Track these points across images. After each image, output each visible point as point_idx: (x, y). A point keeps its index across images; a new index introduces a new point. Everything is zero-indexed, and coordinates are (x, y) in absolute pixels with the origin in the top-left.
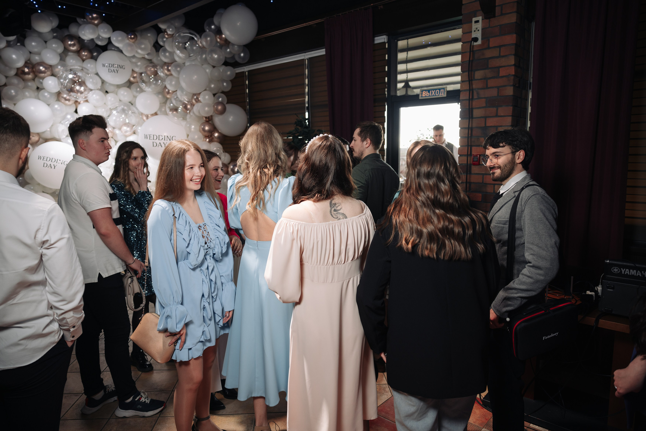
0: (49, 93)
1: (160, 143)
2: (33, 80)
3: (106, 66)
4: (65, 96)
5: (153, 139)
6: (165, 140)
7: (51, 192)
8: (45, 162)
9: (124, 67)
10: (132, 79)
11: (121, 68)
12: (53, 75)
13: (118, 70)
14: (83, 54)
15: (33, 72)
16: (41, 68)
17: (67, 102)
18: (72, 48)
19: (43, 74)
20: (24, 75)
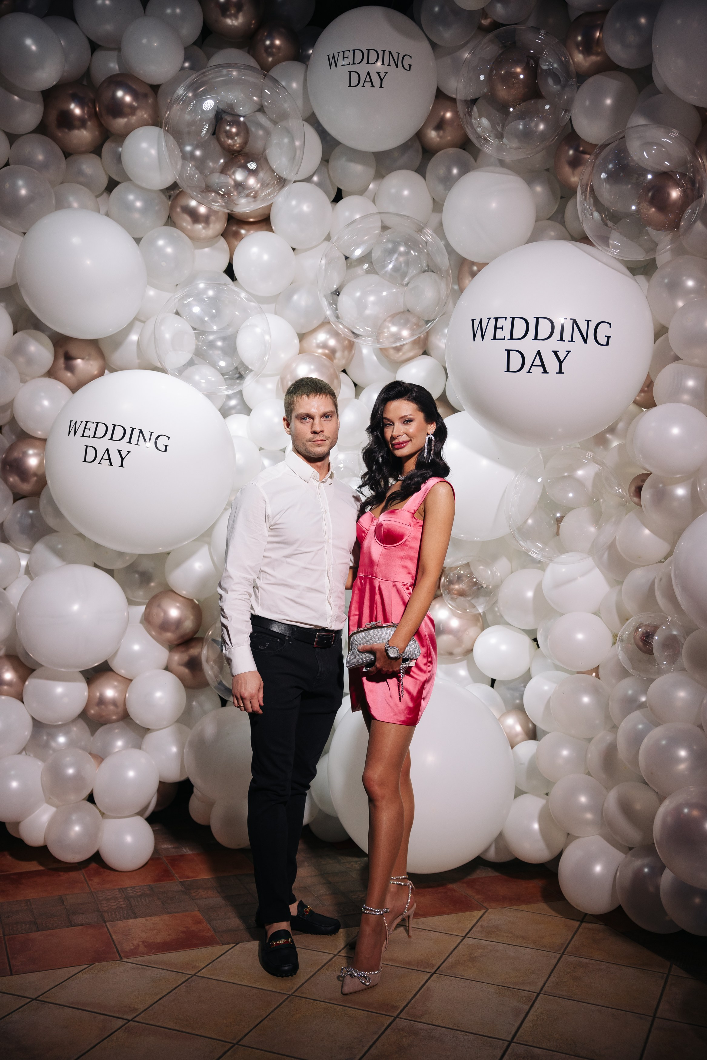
0: (142, 191)
1: (539, 353)
2: (97, 150)
3: (339, 65)
4: (193, 203)
5: (508, 336)
6: (561, 339)
7: (118, 565)
8: (91, 442)
9: (407, 61)
10: (433, 134)
11: (397, 66)
12: (156, 121)
13: (386, 73)
14: (268, 43)
15: (95, 116)
16: (120, 94)
17: (200, 226)
18: (229, 21)
19: (125, 120)
20: (66, 130)
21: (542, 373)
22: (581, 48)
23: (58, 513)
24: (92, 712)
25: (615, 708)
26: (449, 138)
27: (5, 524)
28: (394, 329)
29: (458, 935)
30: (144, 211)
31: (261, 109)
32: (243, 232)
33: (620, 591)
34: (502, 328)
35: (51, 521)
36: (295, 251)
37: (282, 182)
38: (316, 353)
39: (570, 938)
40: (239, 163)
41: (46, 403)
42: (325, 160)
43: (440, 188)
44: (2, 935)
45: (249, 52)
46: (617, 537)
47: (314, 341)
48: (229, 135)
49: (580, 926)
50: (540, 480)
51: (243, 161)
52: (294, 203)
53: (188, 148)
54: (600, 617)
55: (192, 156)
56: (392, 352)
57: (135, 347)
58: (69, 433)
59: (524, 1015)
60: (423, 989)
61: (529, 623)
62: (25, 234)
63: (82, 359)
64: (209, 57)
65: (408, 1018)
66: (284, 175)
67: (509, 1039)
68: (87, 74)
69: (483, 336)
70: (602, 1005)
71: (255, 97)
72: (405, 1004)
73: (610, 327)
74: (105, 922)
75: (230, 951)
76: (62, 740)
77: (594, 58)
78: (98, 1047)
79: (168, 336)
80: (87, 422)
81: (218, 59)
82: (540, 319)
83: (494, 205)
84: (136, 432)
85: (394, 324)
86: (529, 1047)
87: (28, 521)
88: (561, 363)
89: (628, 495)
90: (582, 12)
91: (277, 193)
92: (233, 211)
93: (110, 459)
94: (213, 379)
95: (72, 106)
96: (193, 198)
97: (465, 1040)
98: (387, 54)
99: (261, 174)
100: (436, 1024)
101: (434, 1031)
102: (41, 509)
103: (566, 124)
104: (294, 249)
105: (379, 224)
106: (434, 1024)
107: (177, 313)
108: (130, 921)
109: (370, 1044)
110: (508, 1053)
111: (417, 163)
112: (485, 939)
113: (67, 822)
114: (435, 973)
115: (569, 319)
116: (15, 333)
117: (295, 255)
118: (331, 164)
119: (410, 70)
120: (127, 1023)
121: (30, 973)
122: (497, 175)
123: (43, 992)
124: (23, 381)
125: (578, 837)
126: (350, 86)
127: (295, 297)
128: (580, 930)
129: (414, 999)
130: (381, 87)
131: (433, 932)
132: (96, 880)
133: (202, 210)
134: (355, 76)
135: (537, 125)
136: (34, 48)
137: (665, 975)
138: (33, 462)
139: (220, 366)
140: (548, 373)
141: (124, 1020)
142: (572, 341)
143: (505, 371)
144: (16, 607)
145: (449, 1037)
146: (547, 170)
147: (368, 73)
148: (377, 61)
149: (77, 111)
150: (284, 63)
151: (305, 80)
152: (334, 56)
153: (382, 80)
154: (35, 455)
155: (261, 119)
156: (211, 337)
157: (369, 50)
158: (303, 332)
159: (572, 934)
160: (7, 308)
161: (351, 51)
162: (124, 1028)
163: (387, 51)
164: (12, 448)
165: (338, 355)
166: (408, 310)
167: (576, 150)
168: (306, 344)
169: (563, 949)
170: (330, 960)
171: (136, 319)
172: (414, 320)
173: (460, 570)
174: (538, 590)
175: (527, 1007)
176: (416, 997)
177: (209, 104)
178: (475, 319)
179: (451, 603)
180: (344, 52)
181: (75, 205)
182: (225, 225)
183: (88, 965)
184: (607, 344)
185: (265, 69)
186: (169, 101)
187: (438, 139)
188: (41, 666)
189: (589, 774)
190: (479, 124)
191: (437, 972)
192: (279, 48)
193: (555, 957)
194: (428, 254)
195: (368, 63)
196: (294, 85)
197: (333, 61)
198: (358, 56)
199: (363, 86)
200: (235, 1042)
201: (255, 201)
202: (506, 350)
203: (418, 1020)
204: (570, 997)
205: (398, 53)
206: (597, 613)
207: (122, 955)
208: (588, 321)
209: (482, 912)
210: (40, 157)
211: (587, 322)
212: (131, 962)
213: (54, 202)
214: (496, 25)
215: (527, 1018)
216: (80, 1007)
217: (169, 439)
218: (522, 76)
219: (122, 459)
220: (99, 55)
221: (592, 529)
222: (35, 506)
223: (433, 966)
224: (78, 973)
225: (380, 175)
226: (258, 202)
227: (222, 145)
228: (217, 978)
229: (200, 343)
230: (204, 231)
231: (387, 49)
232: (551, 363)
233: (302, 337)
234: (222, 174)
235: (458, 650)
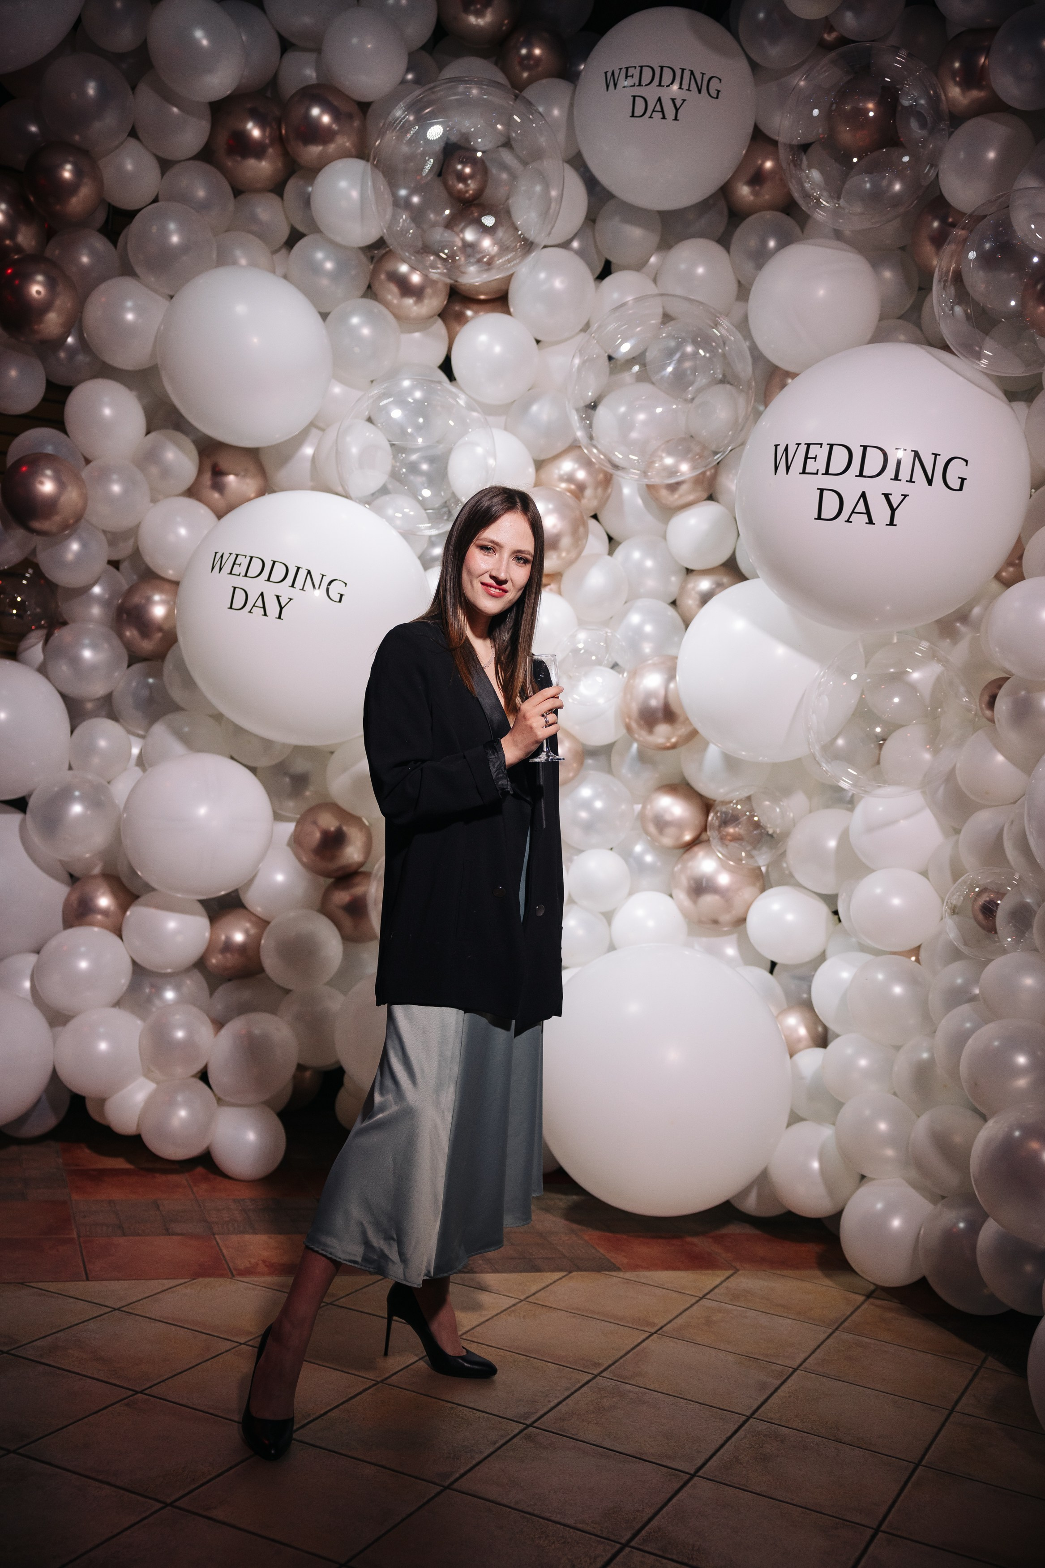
0: (336, 248)
1: (863, 495)
2: (278, 189)
3: (620, 85)
4: (404, 268)
5: (823, 470)
6: (896, 478)
7: (263, 762)
8: (241, 582)
9: (714, 85)
11: (700, 91)
12: (362, 152)
13: (684, 100)
14: (524, 51)
15: (280, 141)
16: (315, 111)
17: (410, 301)
18: (472, 20)
19: (320, 148)
20: (239, 159)
21: (867, 523)
22: (958, 79)
23: (189, 682)
24: (214, 961)
25: (935, 999)
26: (767, 197)
27: (115, 694)
28: (669, 461)
29: (694, 1294)
30: (335, 276)
31: (507, 144)
32: (469, 313)
33: (957, 842)
34: (815, 458)
35: (177, 694)
36: (540, 343)
37: (528, 246)
38: (559, 488)
39: (848, 1313)
40: (471, 216)
41: (183, 531)
42: (591, 219)
43: (749, 266)
44: (75, 1236)
45: (496, 64)
46: (958, 765)
47: (556, 471)
48: (462, 178)
49: (865, 1301)
50: (854, 677)
51: (476, 214)
52: (542, 276)
53: (403, 192)
54: (928, 878)
55: (407, 204)
56: (664, 493)
57: (308, 465)
58: (213, 568)
59: (772, 1390)
60: (637, 1348)
61: (827, 884)
62: (172, 297)
63: (236, 475)
64: (441, 67)
65: (614, 1378)
66: (532, 235)
67: (748, 1414)
68: (273, 83)
69: (788, 468)
70: (882, 1390)
71: (500, 125)
72: (610, 1362)
73: (967, 465)
74: (214, 1234)
75: (379, 1282)
76: (170, 995)
77: (975, 94)
78: (197, 1367)
79: (354, 450)
80: (237, 555)
81: (454, 69)
82: (868, 448)
83: (821, 293)
84: (302, 574)
85: (669, 454)
86: (774, 1425)
87: (145, 693)
88: (893, 510)
89: (978, 708)
90: (964, 29)
91: (520, 262)
92: (456, 281)
93: (264, 607)
94: (412, 513)
95: (250, 125)
96: (404, 261)
97: (687, 1409)
98: (687, 74)
99: (500, 233)
100: (651, 1388)
101: (647, 1395)
102: (166, 678)
103: (930, 184)
104: (538, 342)
105: (659, 311)
106: (648, 1387)
107: (370, 420)
108: (247, 1237)
109: (559, 1400)
110: (743, 1428)
111: (721, 228)
112: (731, 1303)
113: (172, 1104)
114: (655, 1333)
115: (909, 450)
116: (148, 433)
117: (539, 349)
118: (600, 224)
119: (717, 98)
120: (237, 1346)
121: (112, 1280)
122: (829, 251)
123: (129, 1302)
124: (154, 501)
125: (872, 1179)
126: (633, 116)
127: (535, 408)
128: (865, 1306)
129: (624, 1359)
130: (676, 119)
131: (658, 1288)
132: (204, 1186)
133: (416, 278)
134: (640, 103)
135: (891, 184)
136: (205, 42)
137: (976, 1368)
138: (159, 611)
139: (422, 496)
140: (874, 524)
141: (235, 1343)
142: (911, 481)
143: (815, 519)
144: (122, 808)
145: (666, 1404)
146: (903, 249)
147: (659, 99)
148: (672, 83)
149: (256, 133)
150: (544, 81)
151: (571, 106)
152: (613, 74)
153: (677, 110)
154: (162, 602)
155: (507, 157)
156: (414, 457)
157: (662, 68)
158: (542, 457)
159: (852, 1309)
160: (140, 398)
161: (637, 67)
162: (233, 1350)
163: (687, 70)
164: (132, 590)
165: (588, 492)
166: (692, 437)
167: (943, 221)
168: (543, 475)
169: (836, 1325)
170: (514, 1305)
171: (312, 425)
172: (697, 449)
173: (737, 804)
174: (844, 839)
175: (778, 1383)
176: (627, 1357)
177: (435, 132)
178: (779, 445)
179: (721, 849)
180: (627, 68)
181: (243, 262)
182: (445, 302)
183: (189, 1280)
184: (961, 489)
185: (517, 88)
186: (381, 125)
187: (752, 198)
188: (149, 889)
189: (895, 1094)
190: (808, 177)
191: (658, 1332)
192: (538, 60)
193: (825, 1332)
194: (724, 355)
195: (660, 85)
196: (556, 112)
197: (611, 81)
198: (647, 75)
199: (650, 117)
200: (379, 1380)
201: (488, 270)
202: (818, 489)
203: (627, 1382)
204: (839, 1377)
205: (703, 74)
206: (924, 873)
207: (235, 1273)
208: (936, 455)
209: (731, 1272)
210: (201, 193)
211: (934, 456)
212: (246, 1281)
213: (215, 256)
214: (843, 41)
215: (776, 1394)
216: (176, 1324)
217: (346, 586)
218: (871, 114)
219: (281, 608)
220: (292, 57)
221: (927, 756)
222: (158, 674)
223: (654, 1325)
224: (175, 1286)
225: (666, 244)
226: (494, 271)
227: (450, 191)
228: (361, 1309)
229: (398, 464)
230: (415, 308)
231: (688, 67)
232: (880, 511)
233: (539, 465)
234: (447, 230)
235: (725, 918)
